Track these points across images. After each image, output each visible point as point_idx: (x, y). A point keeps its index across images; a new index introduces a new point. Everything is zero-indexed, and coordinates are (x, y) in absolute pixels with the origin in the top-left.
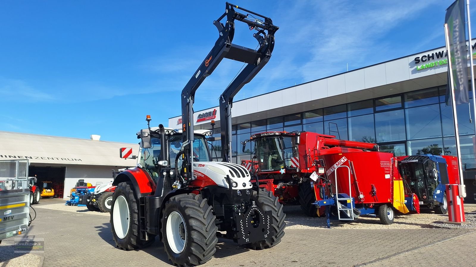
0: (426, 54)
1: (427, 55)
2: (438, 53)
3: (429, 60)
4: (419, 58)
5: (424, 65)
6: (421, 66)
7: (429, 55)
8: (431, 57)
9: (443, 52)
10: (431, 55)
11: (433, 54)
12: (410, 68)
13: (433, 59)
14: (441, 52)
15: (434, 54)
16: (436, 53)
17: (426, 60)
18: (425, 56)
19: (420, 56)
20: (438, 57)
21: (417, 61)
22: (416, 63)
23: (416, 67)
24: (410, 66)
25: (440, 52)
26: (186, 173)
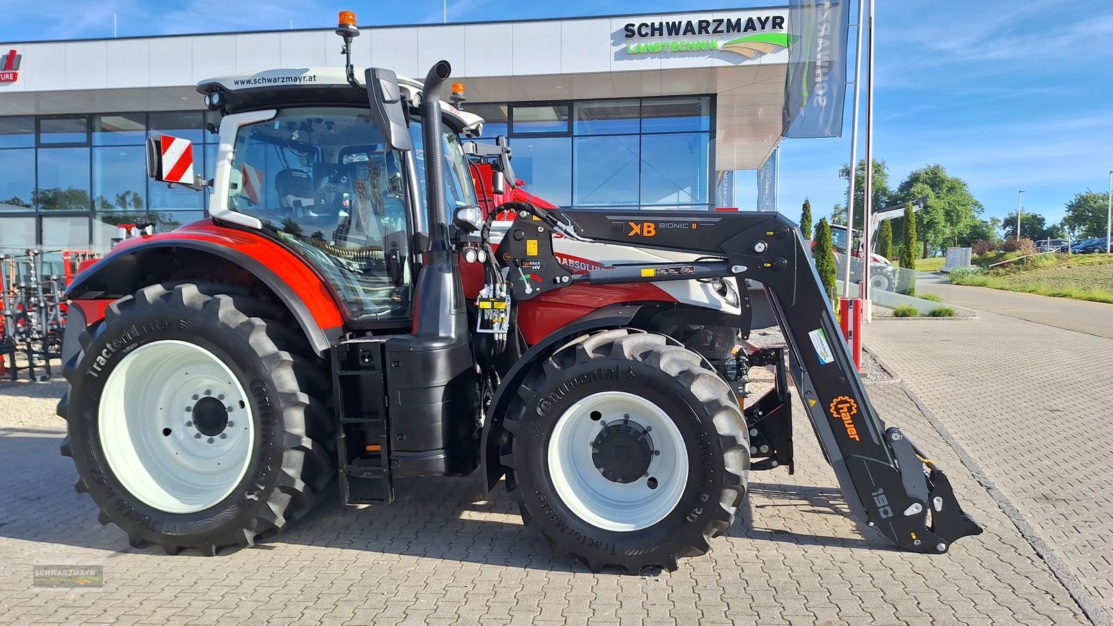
0: (648, 20)
1: (649, 24)
2: (671, 24)
3: (653, 35)
4: (633, 25)
5: (643, 45)
6: (636, 45)
7: (653, 24)
8: (657, 29)
9: (680, 23)
11: (661, 24)
12: (613, 44)
13: (661, 34)
14: (677, 23)
15: (664, 24)
16: (667, 23)
17: (647, 34)
18: (646, 25)
19: (637, 22)
20: (670, 34)
21: (629, 32)
22: (627, 36)
23: (624, 45)
24: (612, 41)
25: (674, 23)
26: (534, 259)
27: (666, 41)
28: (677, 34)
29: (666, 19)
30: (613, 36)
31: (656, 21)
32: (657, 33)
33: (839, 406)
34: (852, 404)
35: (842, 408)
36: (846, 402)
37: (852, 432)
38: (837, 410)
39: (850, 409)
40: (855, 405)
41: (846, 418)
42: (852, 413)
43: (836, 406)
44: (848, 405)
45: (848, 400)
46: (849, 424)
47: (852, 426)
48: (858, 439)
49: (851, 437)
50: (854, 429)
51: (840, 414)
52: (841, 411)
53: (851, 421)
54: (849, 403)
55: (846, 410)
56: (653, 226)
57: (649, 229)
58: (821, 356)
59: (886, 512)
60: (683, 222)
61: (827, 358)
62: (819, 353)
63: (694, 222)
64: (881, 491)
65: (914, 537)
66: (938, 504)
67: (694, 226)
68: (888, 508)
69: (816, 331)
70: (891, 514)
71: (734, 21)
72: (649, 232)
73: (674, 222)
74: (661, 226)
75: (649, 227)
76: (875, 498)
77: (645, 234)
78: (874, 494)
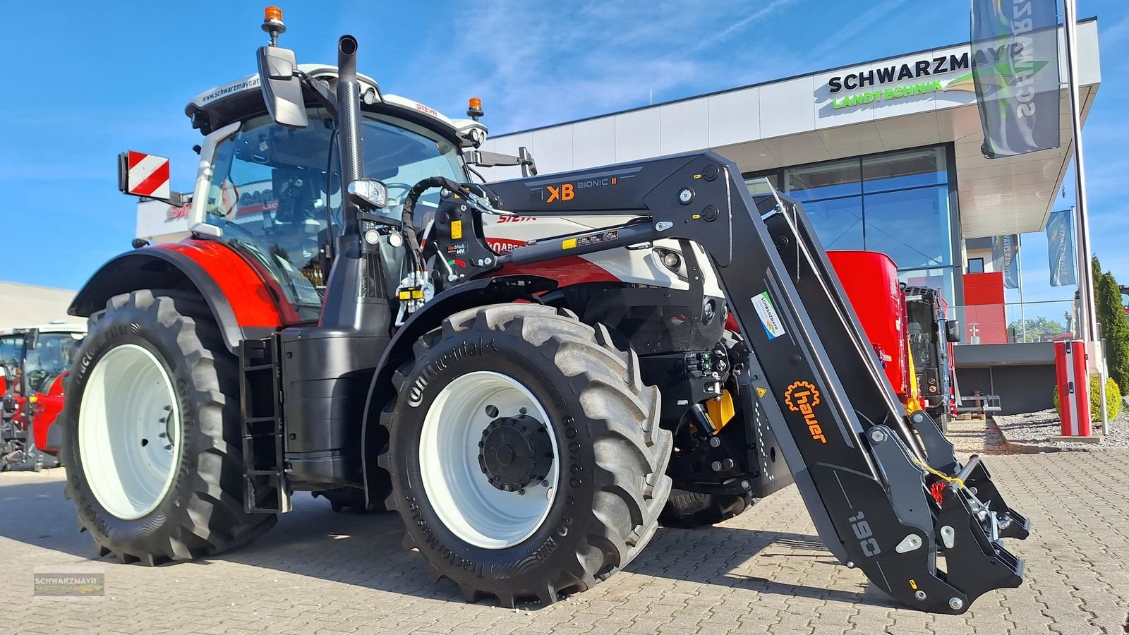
0: (856, 71)
1: (858, 75)
2: (882, 71)
3: (862, 85)
4: (839, 79)
5: (850, 98)
6: (843, 98)
7: (861, 74)
8: (866, 79)
9: (893, 68)
10: (866, 74)
11: (871, 72)
12: (817, 102)
13: (871, 83)
14: (890, 69)
15: (875, 72)
16: (879, 71)
17: (855, 85)
18: (854, 76)
19: (842, 75)
20: (882, 81)
21: (835, 86)
22: (832, 91)
23: (829, 101)
24: (816, 99)
25: (886, 70)
26: (458, 241)
27: (878, 89)
28: (890, 80)
29: (874, 67)
30: (816, 94)
31: (865, 70)
32: (867, 83)
33: (796, 395)
34: (814, 392)
35: (801, 398)
36: (804, 389)
37: (815, 430)
38: (794, 400)
39: (810, 399)
40: (817, 392)
41: (807, 410)
42: (813, 405)
43: (792, 395)
44: (808, 393)
45: (807, 386)
46: (810, 419)
47: (816, 422)
48: (824, 441)
49: (815, 437)
50: (818, 426)
51: (798, 406)
52: (799, 402)
53: (813, 416)
54: (809, 390)
55: (805, 400)
56: (571, 187)
57: (567, 192)
58: (768, 328)
59: (870, 548)
60: (601, 178)
61: (775, 330)
62: (766, 324)
63: (614, 176)
64: (861, 515)
65: (915, 587)
66: (948, 536)
67: (614, 181)
68: (873, 541)
69: (760, 296)
70: (877, 551)
71: (959, 57)
72: (568, 195)
73: (592, 179)
74: (580, 186)
75: (567, 189)
76: (854, 526)
77: (564, 198)
78: (852, 519)
